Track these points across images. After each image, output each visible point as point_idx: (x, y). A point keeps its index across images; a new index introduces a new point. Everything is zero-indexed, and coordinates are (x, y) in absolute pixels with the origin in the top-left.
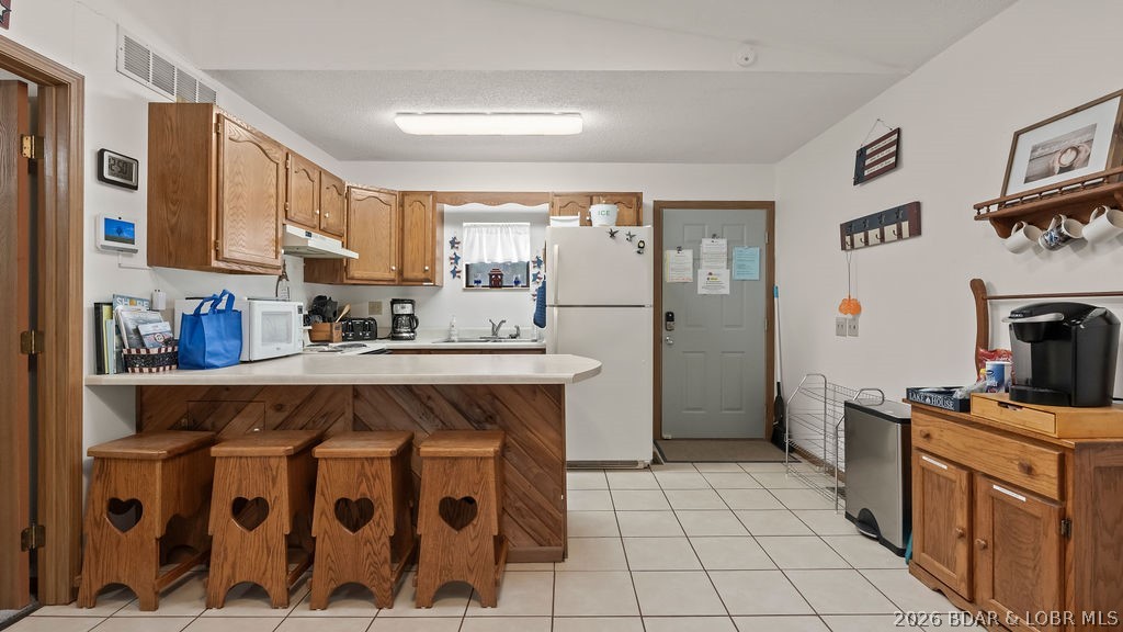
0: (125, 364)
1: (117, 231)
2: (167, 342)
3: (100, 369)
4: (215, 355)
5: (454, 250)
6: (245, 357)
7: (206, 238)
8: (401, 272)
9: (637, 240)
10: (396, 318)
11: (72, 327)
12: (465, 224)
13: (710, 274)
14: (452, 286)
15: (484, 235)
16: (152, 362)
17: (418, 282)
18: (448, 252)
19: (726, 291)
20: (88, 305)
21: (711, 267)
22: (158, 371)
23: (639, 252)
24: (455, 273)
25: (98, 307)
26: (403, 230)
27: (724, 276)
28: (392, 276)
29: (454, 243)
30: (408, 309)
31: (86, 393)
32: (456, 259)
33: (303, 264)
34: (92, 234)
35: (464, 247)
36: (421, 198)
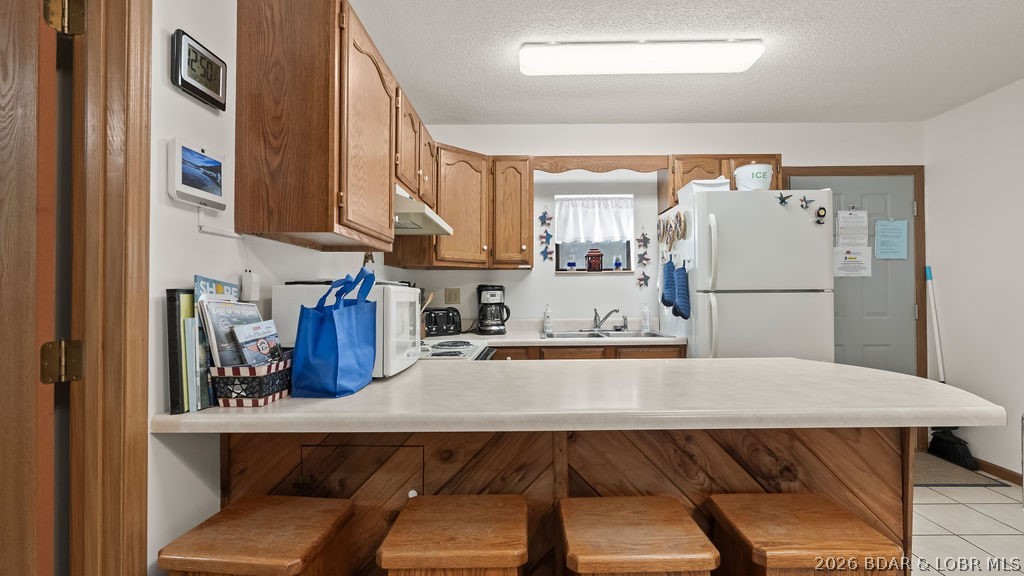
0: (215, 392)
1: (201, 175)
2: (277, 352)
3: (176, 405)
4: (349, 372)
5: (544, 228)
6: (377, 373)
7: (326, 190)
8: (492, 253)
9: (814, 207)
10: (483, 309)
11: (131, 333)
12: (556, 197)
13: (848, 252)
14: (542, 267)
15: (580, 210)
16: (257, 389)
17: (512, 264)
18: (538, 230)
19: (867, 272)
20: (156, 294)
21: (848, 245)
22: (266, 403)
23: (818, 222)
24: (545, 254)
25: (172, 296)
26: (494, 201)
27: (865, 255)
28: (483, 257)
29: (544, 219)
30: (497, 298)
31: (155, 451)
32: (548, 237)
34: (163, 176)
35: (556, 223)
36: (514, 164)
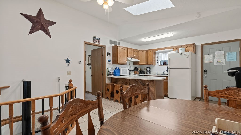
0: (109, 75)
1: (109, 61)
2: (113, 73)
3: (107, 76)
4: (116, 74)
5: (157, 59)
6: (120, 75)
7: (117, 61)
8: (147, 63)
9: (186, 55)
10: (147, 70)
11: (105, 71)
12: (159, 54)
13: (218, 60)
14: (157, 65)
15: (163, 55)
16: (111, 75)
17: (150, 65)
18: (156, 59)
19: (224, 64)
20: (106, 69)
21: (218, 59)
23: (187, 57)
24: (157, 63)
25: (107, 69)
26: (147, 56)
27: (223, 61)
28: (146, 64)
29: (157, 57)
30: (149, 69)
31: (106, 78)
32: (157, 60)
33: (133, 63)
34: (107, 61)
35: (159, 58)
36: (150, 51)
